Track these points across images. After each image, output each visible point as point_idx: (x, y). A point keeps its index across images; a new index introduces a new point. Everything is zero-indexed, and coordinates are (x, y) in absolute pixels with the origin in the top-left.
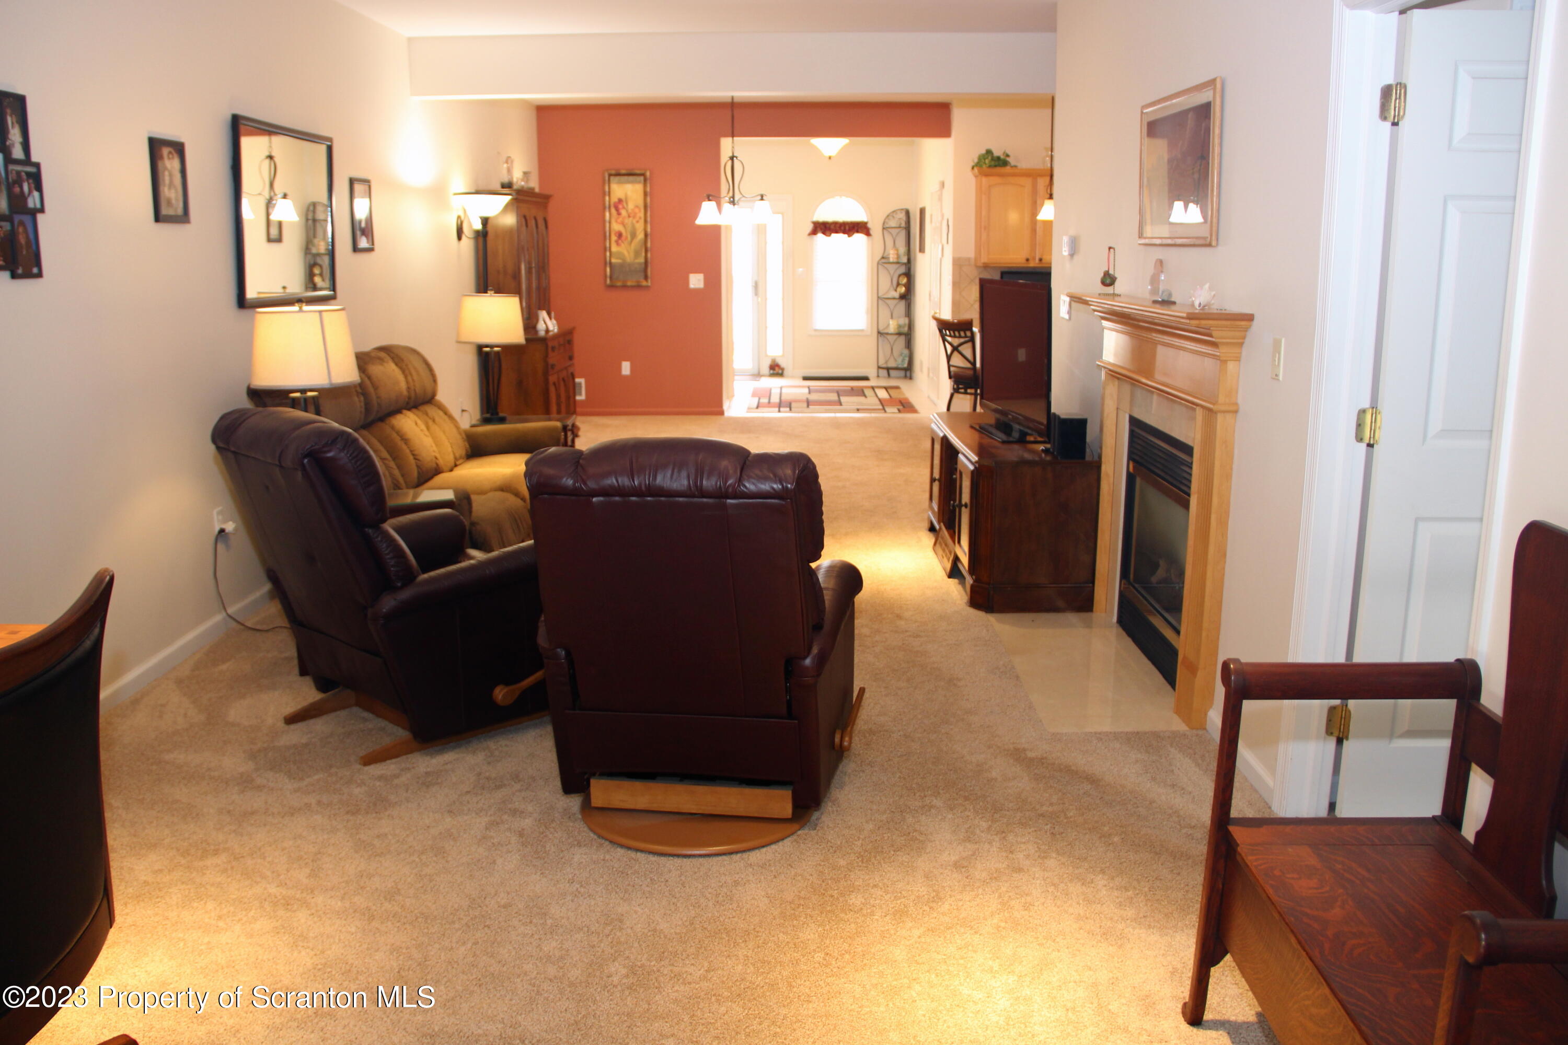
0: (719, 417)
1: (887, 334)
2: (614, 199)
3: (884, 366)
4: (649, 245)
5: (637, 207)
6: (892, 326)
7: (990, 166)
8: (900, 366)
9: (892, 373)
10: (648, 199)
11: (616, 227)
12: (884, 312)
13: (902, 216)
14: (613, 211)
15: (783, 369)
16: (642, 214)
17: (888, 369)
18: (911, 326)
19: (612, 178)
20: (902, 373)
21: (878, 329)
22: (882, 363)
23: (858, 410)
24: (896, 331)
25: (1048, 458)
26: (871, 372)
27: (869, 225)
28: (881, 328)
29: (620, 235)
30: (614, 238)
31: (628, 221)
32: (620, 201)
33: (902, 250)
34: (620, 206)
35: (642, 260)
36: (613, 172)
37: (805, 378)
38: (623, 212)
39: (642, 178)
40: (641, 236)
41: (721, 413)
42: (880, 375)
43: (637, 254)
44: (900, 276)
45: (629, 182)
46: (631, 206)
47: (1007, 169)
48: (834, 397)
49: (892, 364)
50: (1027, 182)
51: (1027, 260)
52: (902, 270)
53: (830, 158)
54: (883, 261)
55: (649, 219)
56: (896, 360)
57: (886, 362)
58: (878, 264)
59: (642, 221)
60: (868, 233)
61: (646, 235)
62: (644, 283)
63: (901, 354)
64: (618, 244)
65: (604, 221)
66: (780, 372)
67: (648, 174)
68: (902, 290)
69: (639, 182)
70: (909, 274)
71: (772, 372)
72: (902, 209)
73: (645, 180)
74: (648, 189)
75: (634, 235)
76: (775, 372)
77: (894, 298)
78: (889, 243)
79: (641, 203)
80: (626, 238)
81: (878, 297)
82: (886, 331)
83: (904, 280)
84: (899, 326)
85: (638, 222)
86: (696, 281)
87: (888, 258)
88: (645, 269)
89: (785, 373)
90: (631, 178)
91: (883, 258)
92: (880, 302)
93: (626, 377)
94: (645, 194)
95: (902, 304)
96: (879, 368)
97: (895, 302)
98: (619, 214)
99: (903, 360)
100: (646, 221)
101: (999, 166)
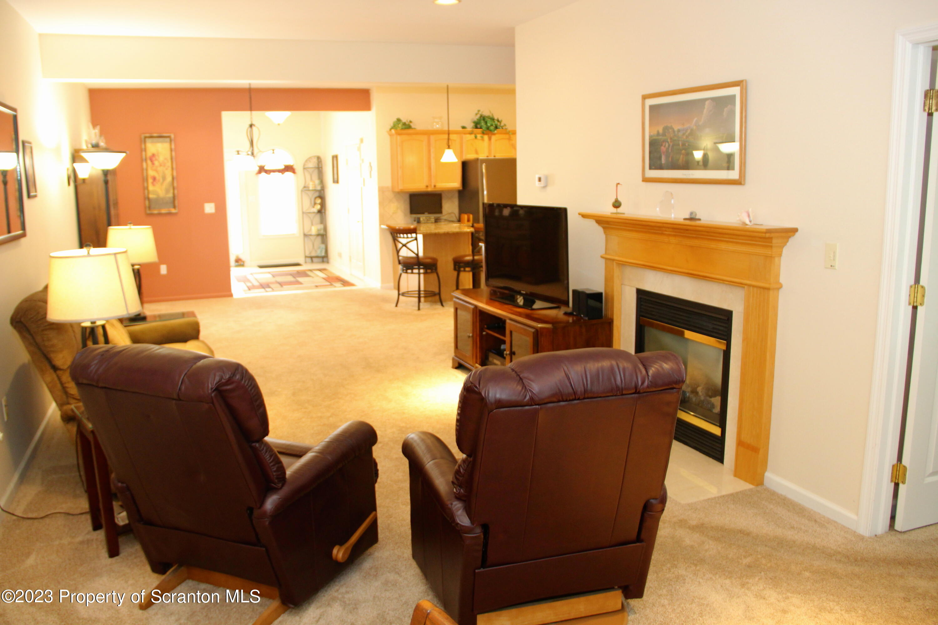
0: (229, 298)
1: (311, 235)
2: (149, 154)
3: (309, 255)
4: (175, 184)
5: (166, 159)
6: (314, 230)
7: (402, 129)
8: (320, 255)
9: (315, 260)
10: (174, 154)
11: (151, 173)
12: (307, 222)
13: (315, 160)
14: (149, 162)
15: (243, 262)
16: (169, 164)
17: (312, 258)
18: (325, 229)
19: (147, 140)
20: (321, 260)
21: (304, 232)
22: (307, 254)
23: (317, 286)
24: (317, 233)
25: (571, 320)
26: (301, 260)
27: (295, 167)
28: (306, 232)
29: (154, 179)
30: (150, 181)
31: (160, 169)
32: (154, 155)
33: (317, 182)
34: (154, 159)
35: (170, 195)
36: (148, 135)
37: (261, 267)
38: (156, 163)
39: (168, 140)
40: (169, 179)
41: (231, 295)
42: (307, 261)
43: (167, 191)
44: (316, 198)
45: (159, 142)
46: (161, 159)
47: (410, 131)
48: (290, 279)
49: (313, 254)
50: (425, 138)
51: (427, 186)
52: (317, 194)
53: (279, 124)
54: (305, 189)
55: (174, 166)
56: (316, 251)
57: (310, 253)
58: (302, 191)
59: (170, 169)
60: (294, 172)
61: (173, 178)
62: (173, 211)
63: (319, 248)
64: (153, 184)
65: (142, 169)
66: (242, 263)
67: (172, 136)
68: (318, 207)
69: (166, 142)
70: (321, 196)
71: (237, 264)
72: (315, 156)
73: (171, 141)
74: (173, 147)
75: (164, 178)
76: (239, 264)
77: (314, 213)
78: (308, 177)
79: (168, 156)
80: (159, 181)
81: (303, 213)
82: (309, 233)
83: (319, 201)
84: (318, 230)
85: (167, 169)
86: (210, 208)
87: (308, 187)
88: (173, 202)
89: (246, 264)
90: (161, 139)
91: (305, 187)
92: (304, 215)
93: (164, 276)
94: (171, 150)
95: (318, 216)
96: (306, 257)
97: (313, 215)
98: (153, 164)
99: (321, 251)
100: (172, 169)
101: (405, 128)
